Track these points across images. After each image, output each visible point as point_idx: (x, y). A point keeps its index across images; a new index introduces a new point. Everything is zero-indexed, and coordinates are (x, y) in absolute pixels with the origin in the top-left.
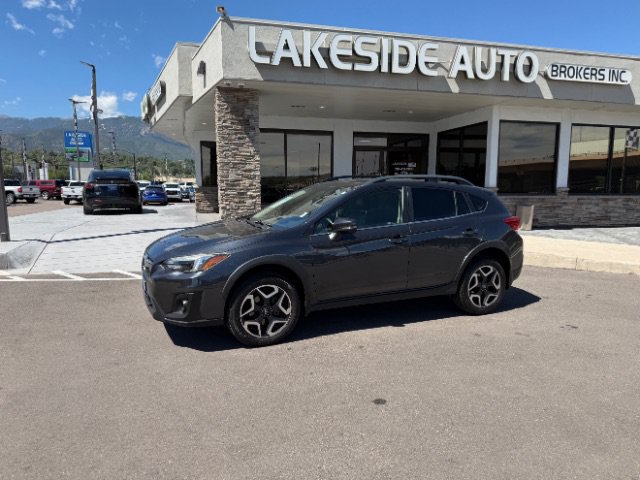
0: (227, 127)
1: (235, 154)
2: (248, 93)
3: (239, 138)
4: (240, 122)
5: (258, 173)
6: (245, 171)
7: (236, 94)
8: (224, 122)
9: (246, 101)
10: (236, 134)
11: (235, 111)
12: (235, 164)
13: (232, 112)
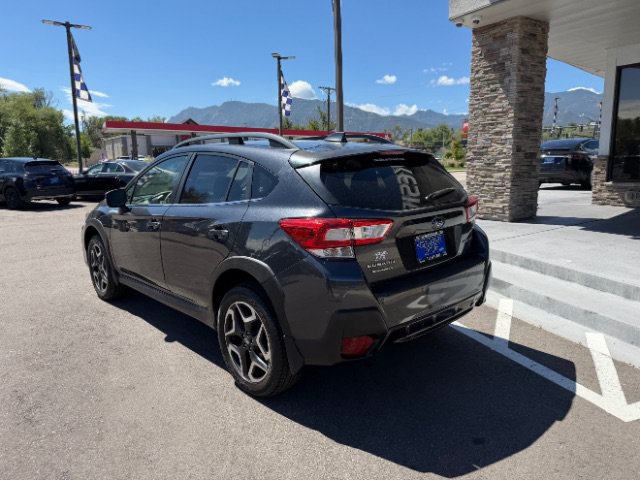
0: (479, 79)
1: (485, 113)
2: (506, 25)
3: (492, 91)
4: (494, 69)
5: (510, 136)
6: (497, 133)
7: (492, 32)
8: (477, 72)
9: (503, 37)
10: (488, 85)
11: (489, 54)
12: (484, 126)
13: (486, 58)
